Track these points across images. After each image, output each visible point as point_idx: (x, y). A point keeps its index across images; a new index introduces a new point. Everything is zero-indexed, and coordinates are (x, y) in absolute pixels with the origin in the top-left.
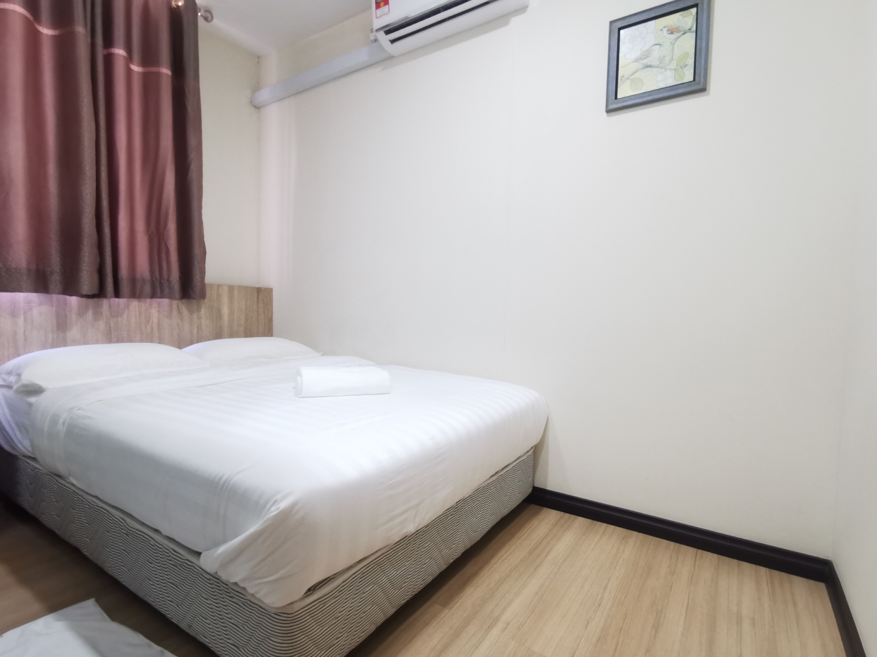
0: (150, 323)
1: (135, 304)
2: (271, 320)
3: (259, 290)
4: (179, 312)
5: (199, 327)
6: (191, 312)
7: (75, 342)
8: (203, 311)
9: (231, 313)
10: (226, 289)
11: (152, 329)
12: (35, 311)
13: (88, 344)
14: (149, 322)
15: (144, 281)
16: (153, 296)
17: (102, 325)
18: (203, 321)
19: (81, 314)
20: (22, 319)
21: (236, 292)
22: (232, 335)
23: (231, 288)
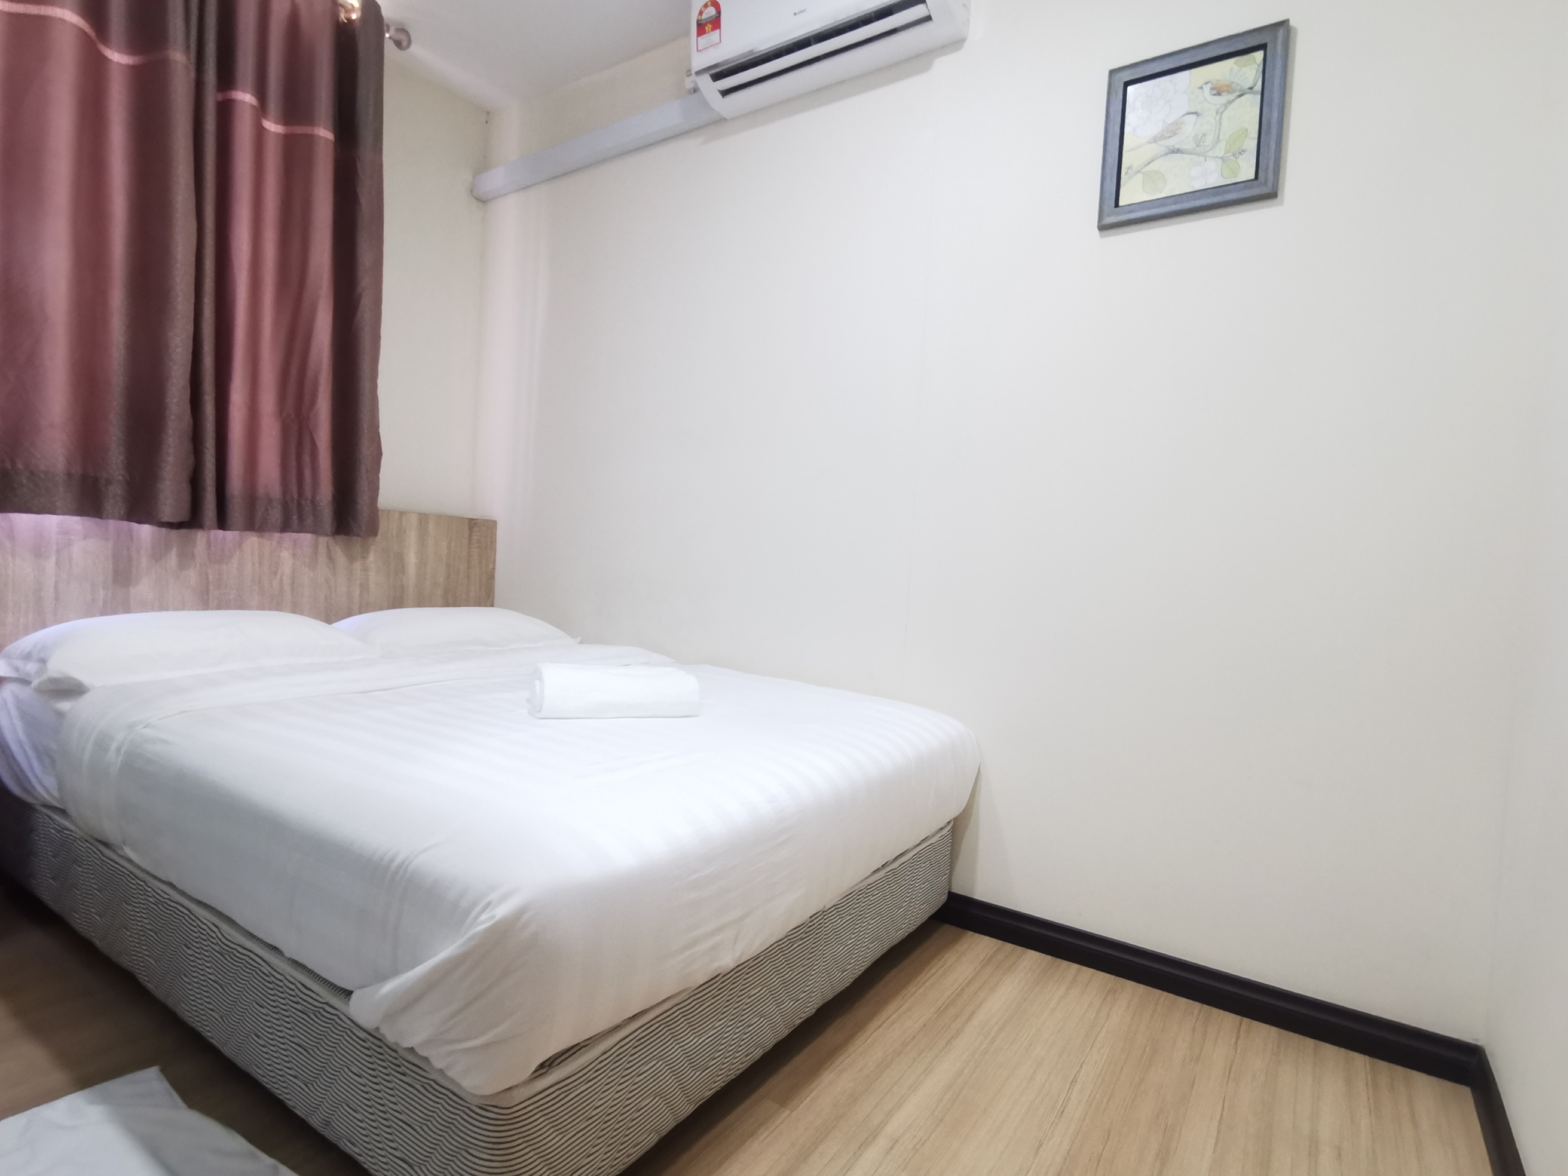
0: (278, 576)
1: (252, 540)
2: (491, 577)
3: (472, 523)
4: (331, 558)
5: (364, 587)
6: (351, 559)
7: (145, 606)
8: (371, 557)
9: (422, 563)
10: (414, 520)
11: (281, 583)
12: (78, 548)
13: (167, 609)
14: (275, 573)
15: (270, 501)
16: (285, 527)
17: (192, 576)
18: (373, 576)
19: (158, 555)
20: (52, 561)
21: (431, 526)
22: (422, 602)
23: (424, 518)
